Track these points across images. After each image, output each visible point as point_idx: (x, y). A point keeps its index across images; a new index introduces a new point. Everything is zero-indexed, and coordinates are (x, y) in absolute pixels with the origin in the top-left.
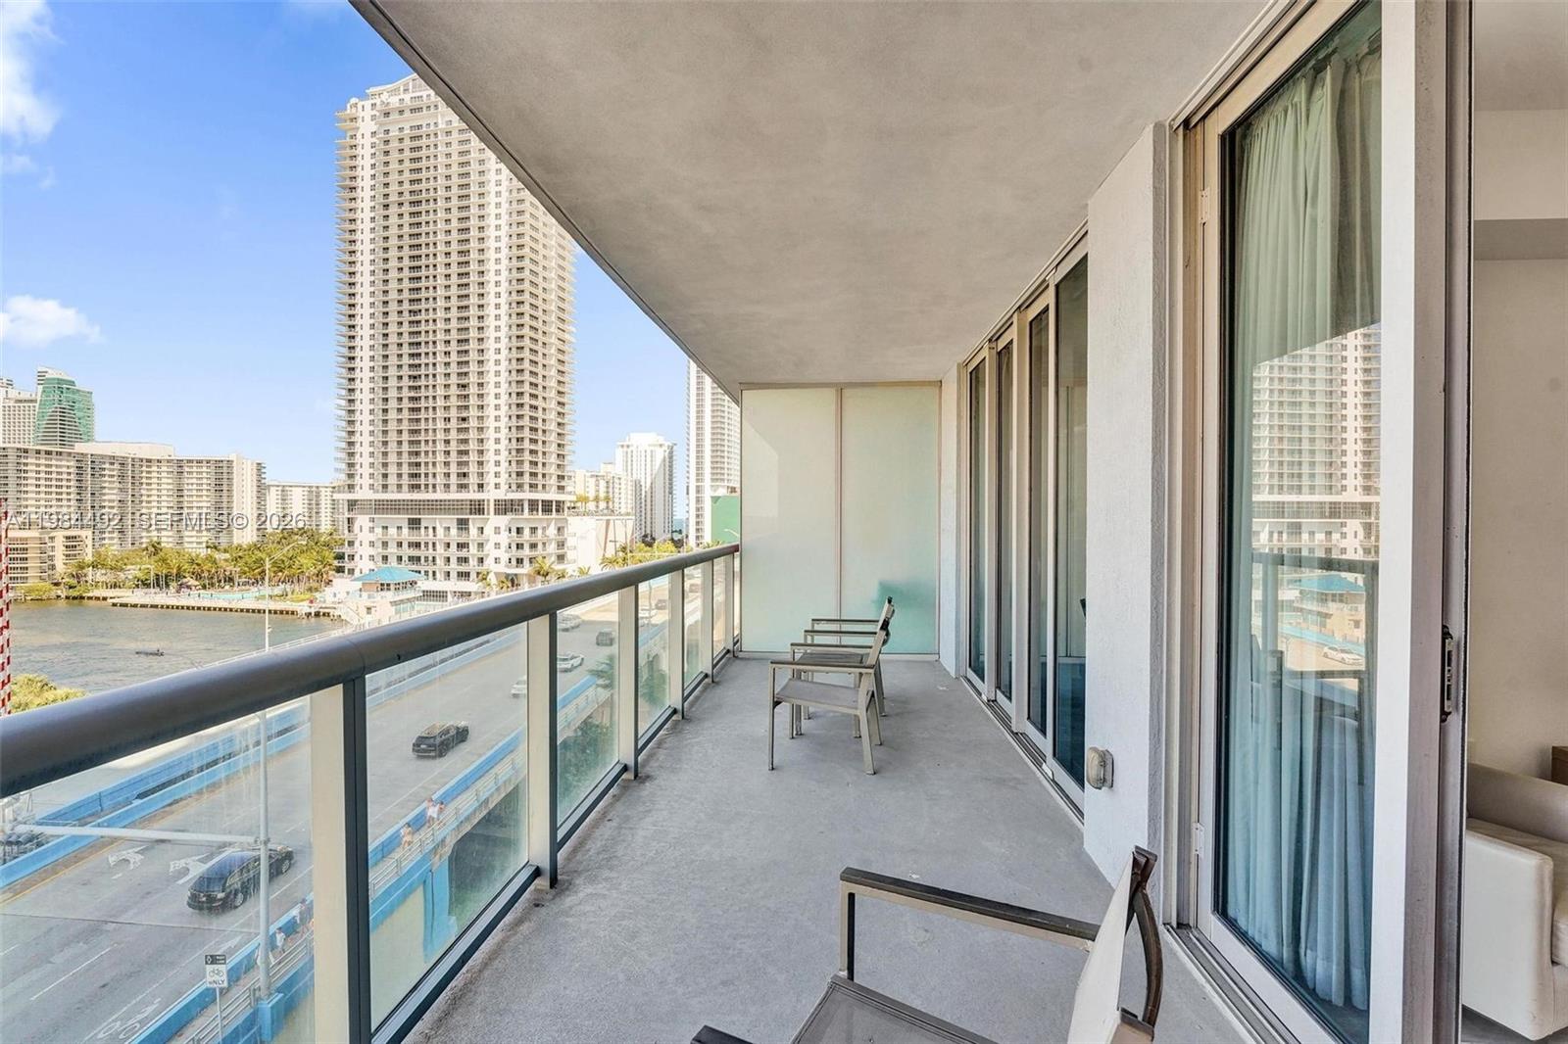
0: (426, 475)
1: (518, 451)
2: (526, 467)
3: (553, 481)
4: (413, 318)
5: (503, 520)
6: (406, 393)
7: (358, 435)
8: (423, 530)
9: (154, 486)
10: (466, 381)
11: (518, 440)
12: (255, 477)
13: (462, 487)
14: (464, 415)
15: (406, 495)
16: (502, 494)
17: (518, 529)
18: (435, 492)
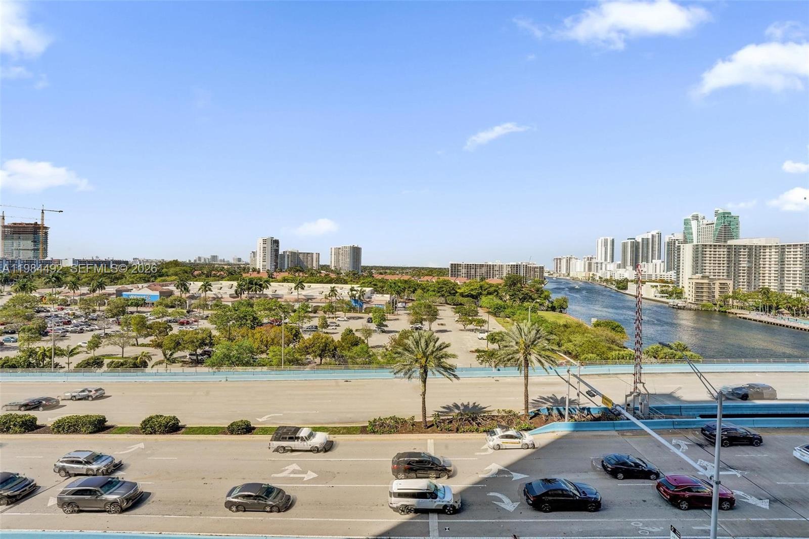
9: (767, 260)
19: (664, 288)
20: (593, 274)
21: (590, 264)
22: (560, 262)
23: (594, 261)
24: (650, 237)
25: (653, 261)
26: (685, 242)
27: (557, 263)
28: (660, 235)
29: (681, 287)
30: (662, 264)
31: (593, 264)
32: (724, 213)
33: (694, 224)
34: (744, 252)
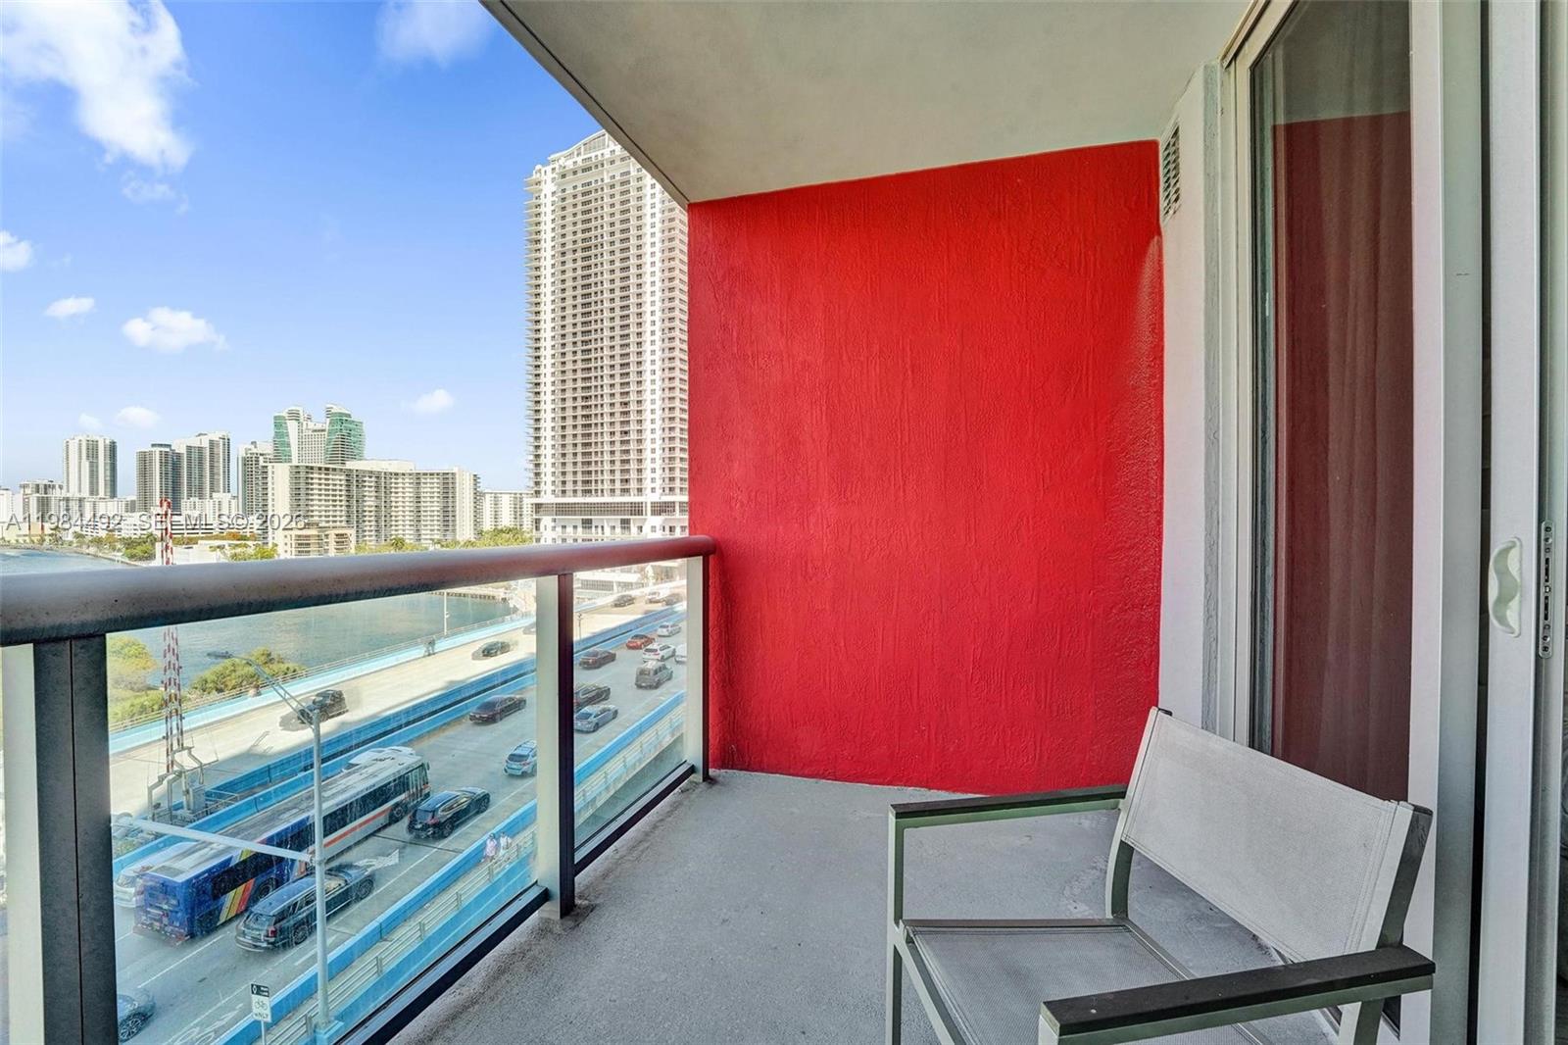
0: (596, 481)
1: (670, 459)
4: (585, 348)
5: (658, 520)
7: (543, 448)
8: (593, 529)
9: (400, 494)
10: (628, 399)
11: (670, 449)
12: (472, 486)
13: (625, 491)
14: (626, 429)
15: (580, 499)
16: (656, 497)
17: (671, 528)
18: (603, 496)
19: (238, 550)
24: (205, 444)
25: (214, 495)
26: (277, 459)
28: (226, 443)
29: (270, 545)
30: (234, 502)
31: (53, 502)
32: (341, 414)
33: (292, 426)
34: (370, 482)
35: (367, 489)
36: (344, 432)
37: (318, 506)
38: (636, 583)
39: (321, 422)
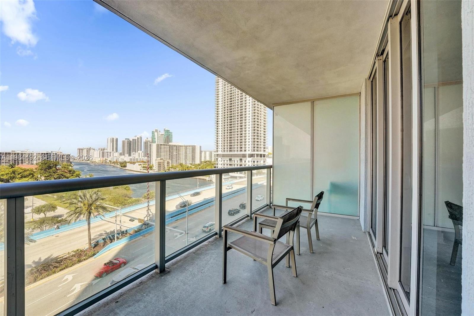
0: (233, 148)
1: (254, 141)
2: (256, 146)
3: (262, 149)
5: (250, 159)
6: (229, 129)
7: (219, 139)
8: (232, 161)
9: (182, 151)
11: (254, 139)
12: (200, 149)
13: (241, 151)
14: (241, 133)
15: (229, 153)
16: (250, 152)
17: (254, 161)
18: (235, 152)
19: (145, 165)
20: (106, 159)
21: (103, 153)
22: (82, 151)
23: (105, 151)
24: (137, 139)
25: (138, 151)
26: (153, 142)
27: (80, 152)
28: (141, 138)
29: (152, 164)
30: (142, 153)
31: (105, 153)
32: (167, 130)
33: (156, 133)
34: (175, 148)
35: (174, 150)
36: (168, 135)
37: (162, 154)
38: (244, 177)
39: (163, 132)
